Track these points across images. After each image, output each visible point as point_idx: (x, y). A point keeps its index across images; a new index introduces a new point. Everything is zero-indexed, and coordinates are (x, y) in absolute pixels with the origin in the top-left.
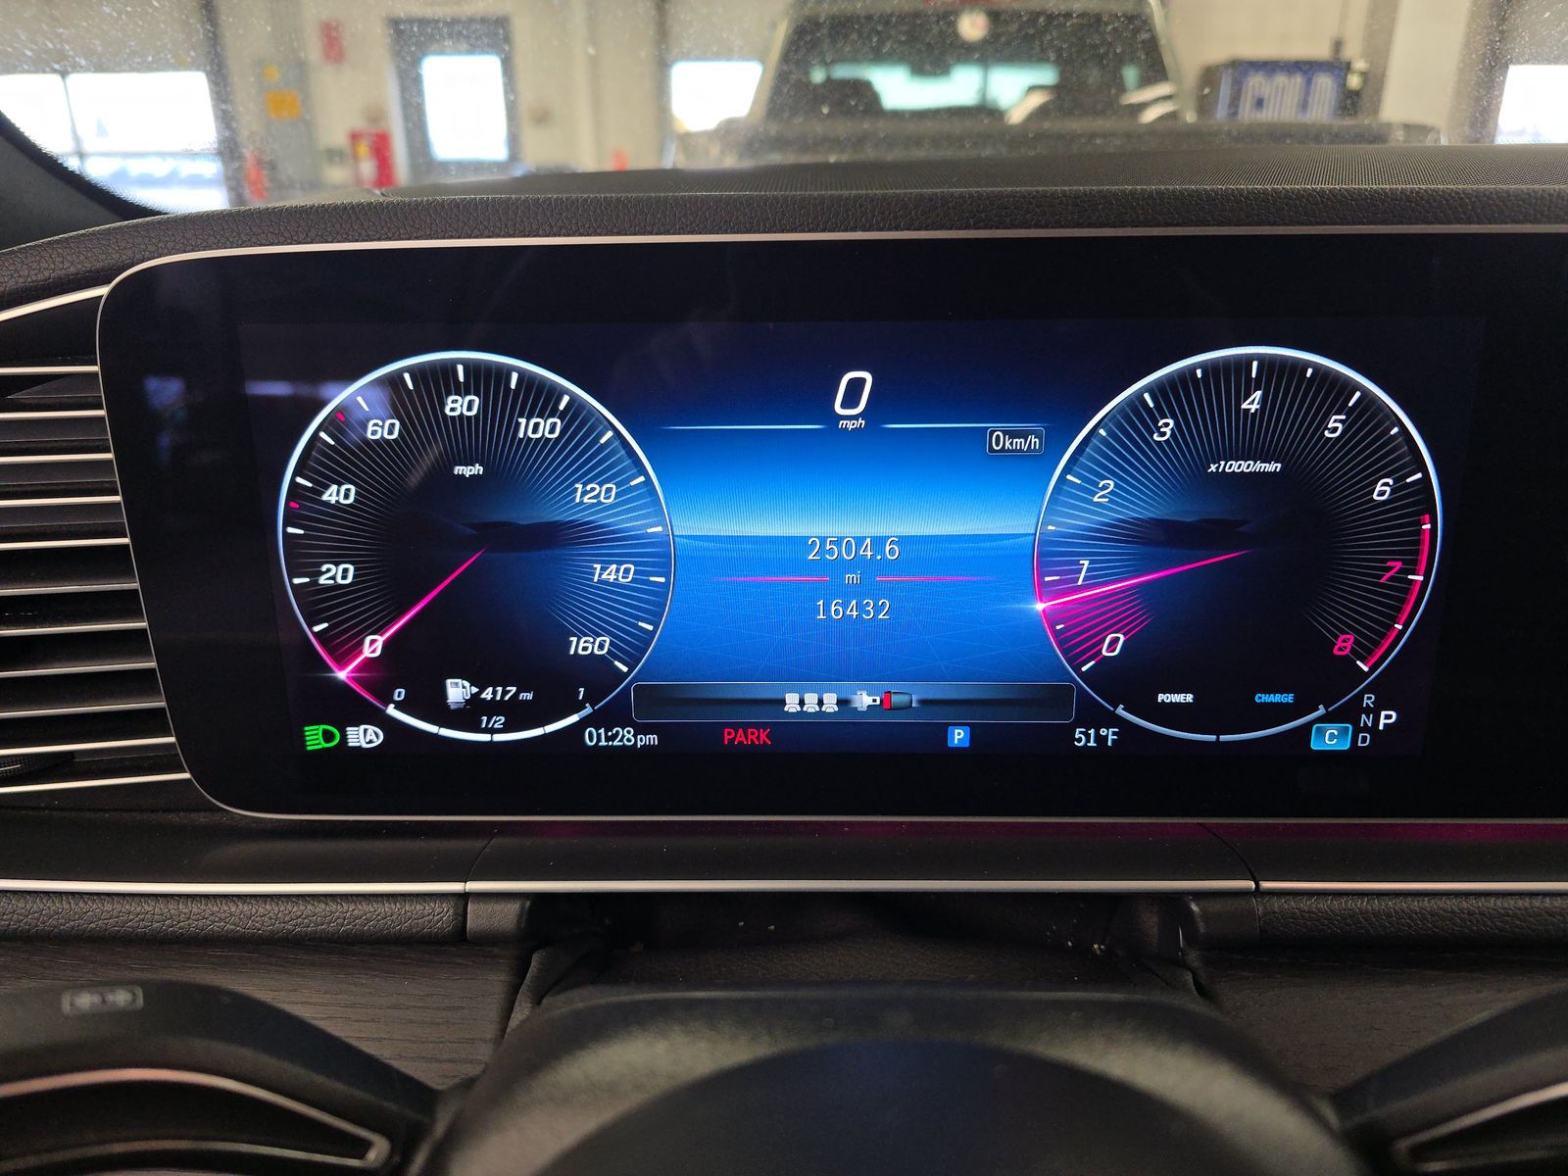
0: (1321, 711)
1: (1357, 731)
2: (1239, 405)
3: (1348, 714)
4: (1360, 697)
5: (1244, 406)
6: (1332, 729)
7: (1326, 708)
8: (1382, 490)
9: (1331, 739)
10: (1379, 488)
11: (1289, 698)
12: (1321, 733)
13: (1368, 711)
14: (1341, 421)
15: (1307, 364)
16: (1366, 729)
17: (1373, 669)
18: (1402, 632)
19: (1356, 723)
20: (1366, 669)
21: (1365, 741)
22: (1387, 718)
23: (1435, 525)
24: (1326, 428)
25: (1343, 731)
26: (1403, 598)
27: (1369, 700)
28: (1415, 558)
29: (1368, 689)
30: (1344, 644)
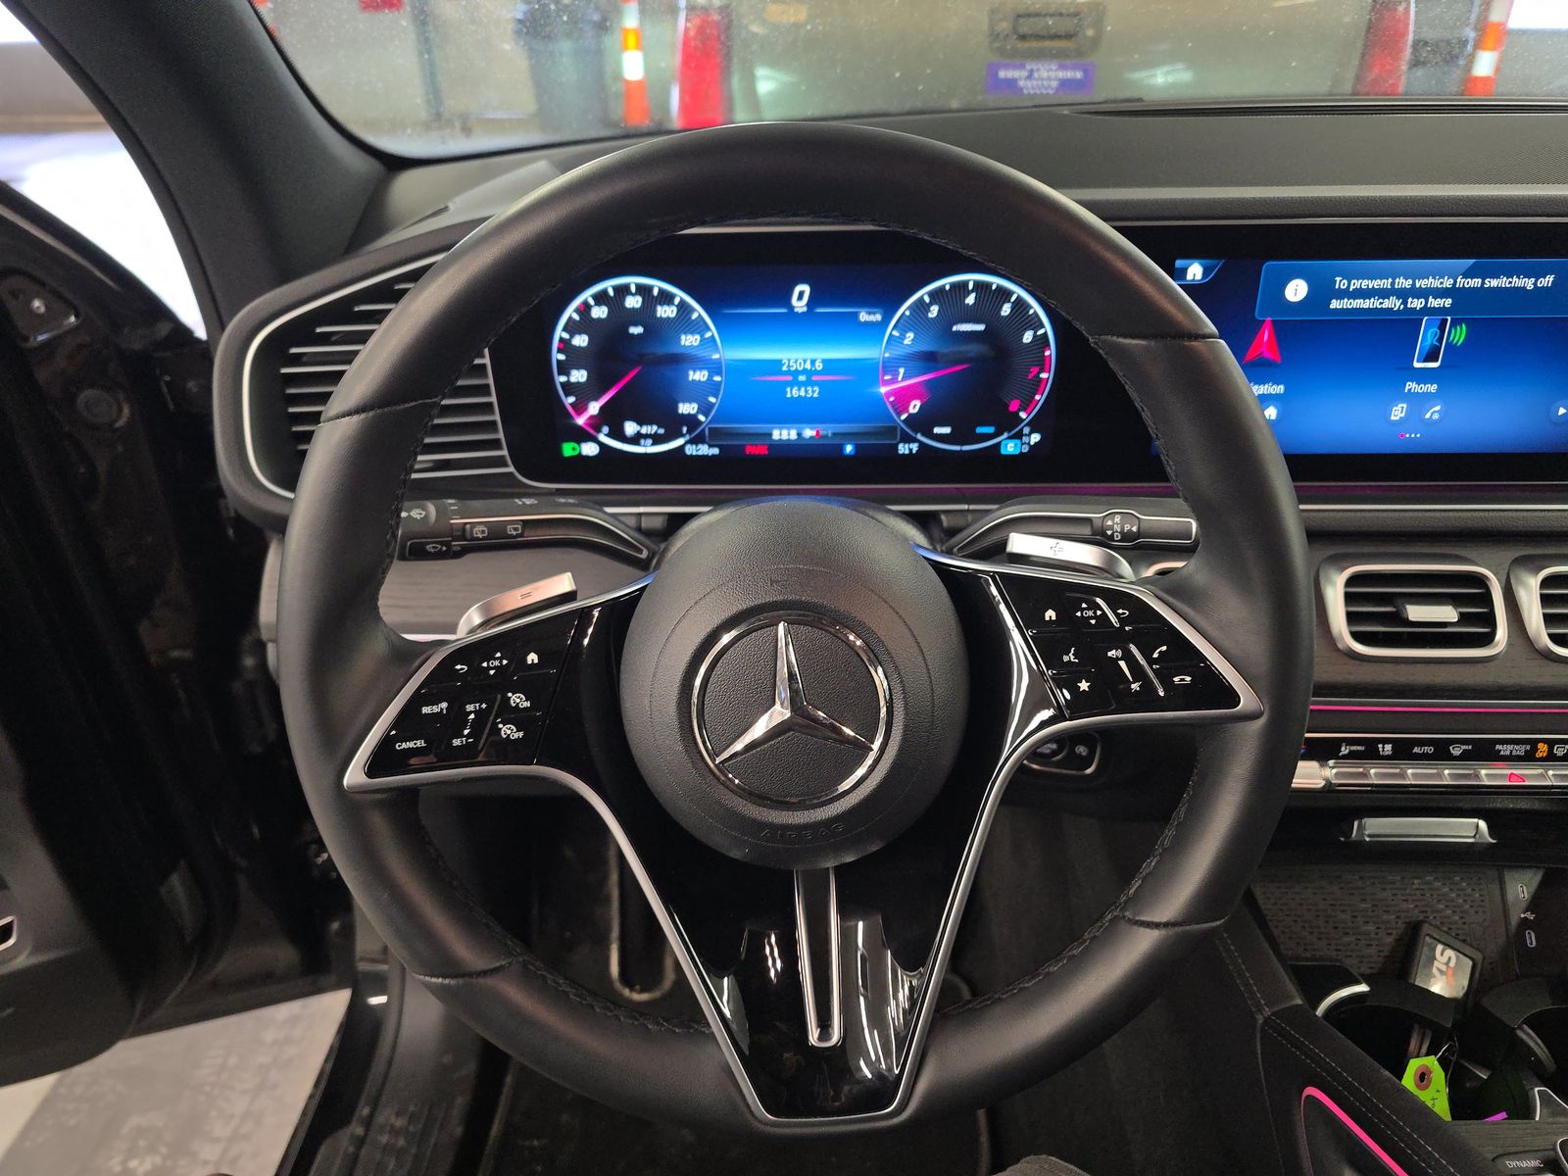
0: (1006, 435)
1: (1022, 444)
2: (965, 301)
3: (1019, 436)
4: (1022, 429)
5: (967, 301)
6: (1011, 444)
7: (1008, 434)
8: (1028, 337)
9: (1010, 448)
10: (1026, 337)
11: (991, 430)
12: (1006, 445)
13: (1027, 435)
14: (1008, 308)
15: (993, 283)
16: (1025, 443)
17: (1028, 416)
18: (1039, 400)
19: (1021, 441)
20: (1024, 416)
21: (1026, 449)
22: (1035, 438)
23: (1051, 352)
24: (1002, 311)
25: (1016, 445)
26: (1039, 384)
27: (1026, 430)
28: (1043, 365)
29: (1026, 425)
30: (1013, 406)
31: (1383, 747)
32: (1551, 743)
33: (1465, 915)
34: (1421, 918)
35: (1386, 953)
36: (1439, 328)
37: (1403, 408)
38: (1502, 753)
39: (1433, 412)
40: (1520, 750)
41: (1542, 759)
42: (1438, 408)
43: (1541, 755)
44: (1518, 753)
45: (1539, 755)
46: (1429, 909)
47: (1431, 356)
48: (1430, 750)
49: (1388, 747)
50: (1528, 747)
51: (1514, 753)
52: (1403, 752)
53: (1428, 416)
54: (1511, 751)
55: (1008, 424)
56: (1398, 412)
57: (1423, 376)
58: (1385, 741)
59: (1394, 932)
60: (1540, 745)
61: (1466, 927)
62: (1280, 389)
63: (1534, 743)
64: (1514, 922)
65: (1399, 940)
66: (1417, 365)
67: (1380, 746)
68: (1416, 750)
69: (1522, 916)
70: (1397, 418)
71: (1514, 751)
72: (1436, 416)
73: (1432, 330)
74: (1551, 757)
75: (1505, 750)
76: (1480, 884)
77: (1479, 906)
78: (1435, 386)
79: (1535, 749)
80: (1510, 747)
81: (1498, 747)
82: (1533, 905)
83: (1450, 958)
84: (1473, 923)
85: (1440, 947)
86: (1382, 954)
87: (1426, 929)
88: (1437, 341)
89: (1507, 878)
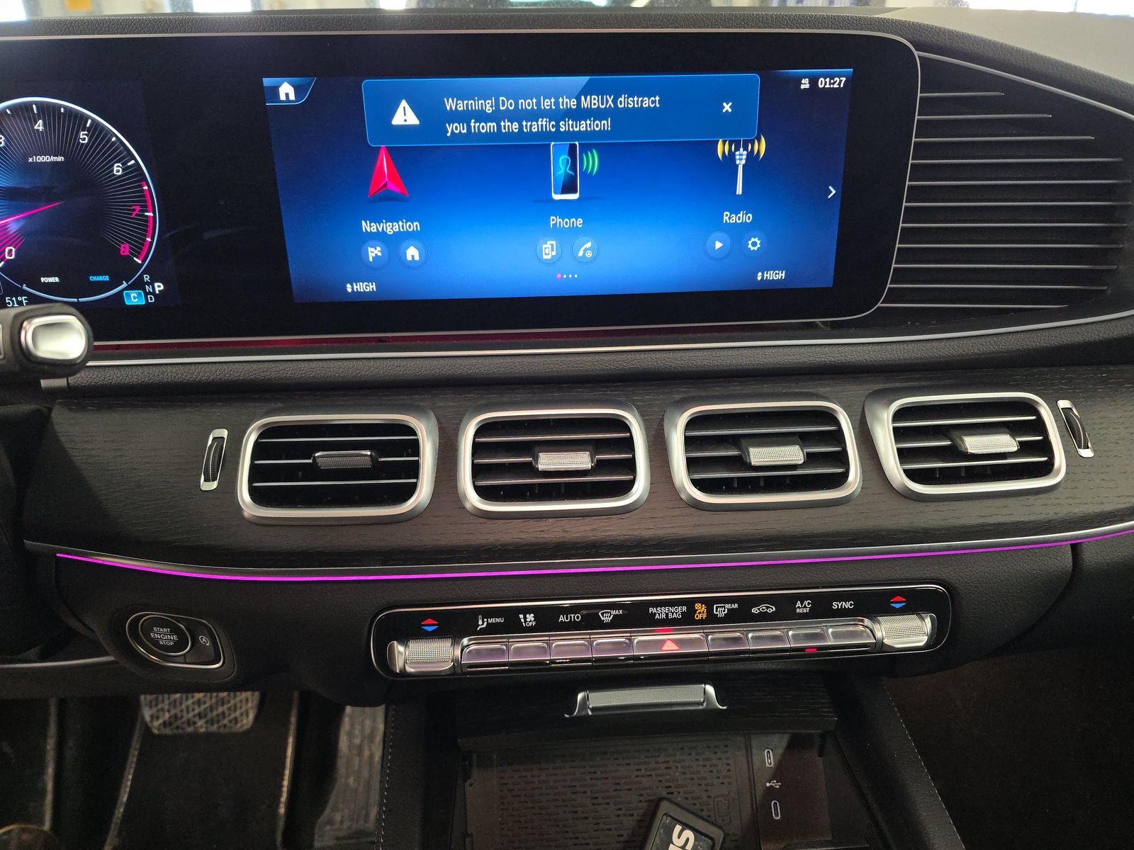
0: (125, 285)
1: (146, 294)
2: (33, 127)
3: (139, 285)
4: (141, 276)
5: (36, 127)
6: (133, 294)
7: (127, 283)
8: (117, 169)
9: (134, 298)
10: (115, 169)
11: (106, 278)
12: (128, 296)
13: (148, 284)
14: (86, 135)
15: (61, 106)
16: (150, 293)
17: (144, 261)
18: (151, 243)
19: (144, 290)
20: (140, 262)
21: (152, 300)
22: (159, 287)
23: (150, 186)
24: (80, 138)
25: (139, 295)
26: (146, 224)
27: (147, 278)
28: (145, 204)
29: (144, 272)
30: (125, 250)
31: (525, 618)
32: (709, 603)
33: (709, 788)
34: (664, 794)
35: (625, 838)
36: (569, 155)
37: (552, 245)
38: (657, 617)
39: (586, 249)
40: (677, 612)
41: (702, 622)
42: (589, 245)
43: (700, 617)
44: (675, 616)
45: (698, 617)
46: (672, 785)
47: (569, 187)
48: (576, 617)
49: (530, 617)
50: (685, 609)
51: (670, 616)
52: (548, 622)
53: (581, 254)
54: (667, 614)
55: (123, 271)
56: (549, 249)
57: (565, 209)
58: (526, 610)
59: (635, 813)
60: (698, 606)
61: (711, 801)
62: (415, 226)
63: (690, 603)
64: (759, 792)
65: (640, 821)
66: (557, 197)
67: (521, 616)
68: (562, 618)
69: (768, 785)
70: (549, 257)
71: (670, 615)
72: (589, 254)
73: (562, 157)
74: (712, 619)
75: (660, 613)
76: (726, 752)
77: (724, 777)
78: (580, 221)
79: (692, 611)
80: (665, 610)
81: (651, 610)
82: (778, 773)
83: (688, 840)
84: (717, 796)
85: (678, 828)
86: (621, 839)
87: (665, 807)
88: (570, 169)
89: (754, 743)
